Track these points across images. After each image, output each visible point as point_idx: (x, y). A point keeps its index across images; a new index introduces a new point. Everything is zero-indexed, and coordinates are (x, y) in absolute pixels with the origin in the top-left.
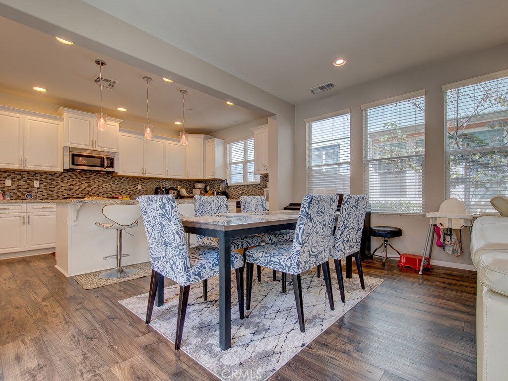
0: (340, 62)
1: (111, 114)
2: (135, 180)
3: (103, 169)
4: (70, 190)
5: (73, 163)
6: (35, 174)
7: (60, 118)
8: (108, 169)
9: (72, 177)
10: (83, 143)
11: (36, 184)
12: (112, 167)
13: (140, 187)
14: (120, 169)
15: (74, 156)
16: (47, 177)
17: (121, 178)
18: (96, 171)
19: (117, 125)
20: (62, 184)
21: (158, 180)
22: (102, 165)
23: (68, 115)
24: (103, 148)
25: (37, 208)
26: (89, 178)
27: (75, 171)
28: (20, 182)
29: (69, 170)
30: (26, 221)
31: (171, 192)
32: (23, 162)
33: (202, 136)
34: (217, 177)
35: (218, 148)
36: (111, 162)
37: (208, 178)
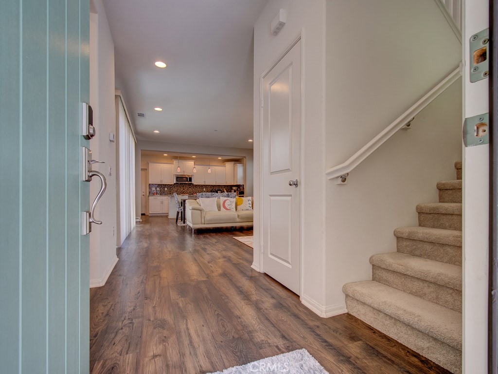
0: (250, 140)
1: (190, 159)
2: (202, 186)
3: (187, 182)
4: (177, 191)
5: (177, 181)
6: (165, 185)
7: (173, 164)
9: (177, 186)
10: (179, 172)
11: (166, 189)
12: (191, 181)
13: (204, 189)
14: (194, 182)
15: (177, 178)
16: (169, 186)
17: (196, 185)
18: (185, 184)
19: (193, 163)
20: (174, 189)
21: (214, 186)
22: (187, 181)
23: (175, 162)
24: (187, 173)
25: (165, 198)
26: (183, 186)
27: (178, 183)
28: (162, 189)
29: (176, 183)
30: (162, 203)
31: (219, 192)
32: (161, 181)
33: (233, 163)
34: (238, 184)
35: (240, 169)
36: (190, 179)
37: (236, 184)
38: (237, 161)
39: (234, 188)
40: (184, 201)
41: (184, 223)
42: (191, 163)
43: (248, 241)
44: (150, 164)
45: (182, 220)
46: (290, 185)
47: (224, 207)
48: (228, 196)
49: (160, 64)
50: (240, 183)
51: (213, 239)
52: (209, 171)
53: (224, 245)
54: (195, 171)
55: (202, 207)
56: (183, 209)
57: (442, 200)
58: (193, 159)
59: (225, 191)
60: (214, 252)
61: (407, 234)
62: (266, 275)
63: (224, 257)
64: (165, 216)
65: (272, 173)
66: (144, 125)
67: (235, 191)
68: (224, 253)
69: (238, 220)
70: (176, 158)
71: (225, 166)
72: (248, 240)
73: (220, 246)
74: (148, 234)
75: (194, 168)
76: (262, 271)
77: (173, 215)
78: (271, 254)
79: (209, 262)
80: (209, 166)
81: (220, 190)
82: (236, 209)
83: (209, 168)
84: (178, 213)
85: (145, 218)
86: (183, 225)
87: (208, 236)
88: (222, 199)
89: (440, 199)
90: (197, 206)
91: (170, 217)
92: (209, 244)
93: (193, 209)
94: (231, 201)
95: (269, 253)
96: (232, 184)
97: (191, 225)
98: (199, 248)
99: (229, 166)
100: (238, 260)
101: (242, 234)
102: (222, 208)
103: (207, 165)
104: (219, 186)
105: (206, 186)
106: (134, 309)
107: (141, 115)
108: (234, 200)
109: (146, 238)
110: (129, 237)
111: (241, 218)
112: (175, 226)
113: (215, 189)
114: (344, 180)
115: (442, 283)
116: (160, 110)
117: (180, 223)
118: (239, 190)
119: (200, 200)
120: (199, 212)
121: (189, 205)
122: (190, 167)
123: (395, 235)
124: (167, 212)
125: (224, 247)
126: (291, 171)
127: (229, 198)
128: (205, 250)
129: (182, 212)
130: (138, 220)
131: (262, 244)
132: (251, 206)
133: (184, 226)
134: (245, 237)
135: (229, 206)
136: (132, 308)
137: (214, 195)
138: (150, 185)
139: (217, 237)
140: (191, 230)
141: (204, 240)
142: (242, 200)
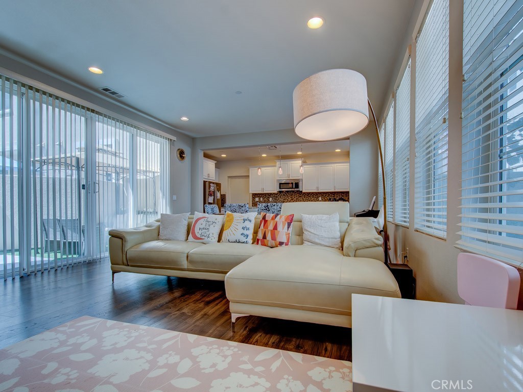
2: (317, 194)
3: (293, 190)
5: (280, 188)
6: (269, 195)
7: (275, 165)
8: (297, 189)
9: (284, 195)
13: (320, 199)
15: (280, 184)
16: (274, 195)
19: (300, 162)
20: (280, 199)
23: (278, 163)
24: (294, 177)
27: (283, 191)
28: (266, 199)
36: (297, 185)
44: (250, 169)
47: (193, 232)
58: (299, 157)
82: (220, 239)
105: (322, 194)
138: (252, 194)
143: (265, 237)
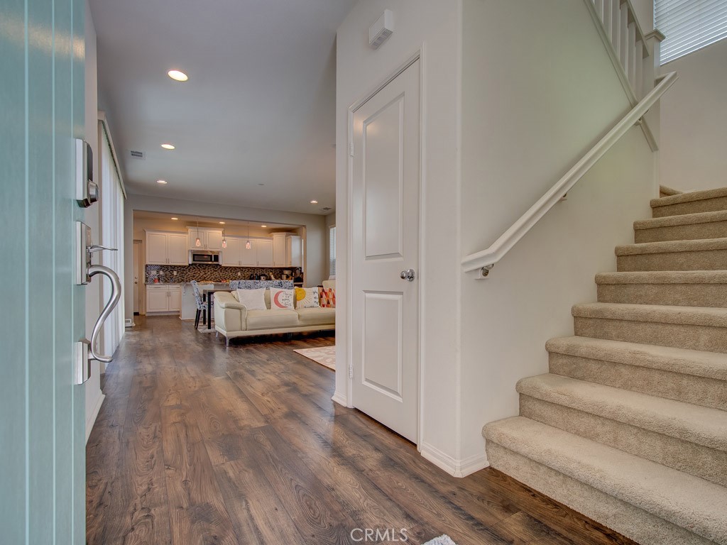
0: (314, 202)
1: (217, 226)
2: (235, 269)
3: (210, 263)
4: (194, 276)
5: (194, 260)
6: (174, 267)
7: (186, 233)
8: (215, 263)
9: (194, 269)
10: (198, 246)
11: (175, 273)
12: (217, 261)
13: (239, 274)
14: (223, 262)
15: (194, 255)
16: (181, 269)
17: (226, 268)
18: (207, 265)
19: (221, 232)
21: (254, 269)
22: (211, 261)
23: (191, 230)
24: (211, 248)
25: (174, 289)
26: (204, 269)
27: (195, 264)
28: (168, 272)
29: (192, 264)
30: (169, 295)
31: (262, 277)
32: (168, 260)
33: (285, 233)
34: (293, 266)
35: (295, 244)
36: (216, 258)
37: (288, 266)
38: (290, 231)
39: (287, 272)
40: (211, 293)
41: (209, 328)
42: (217, 233)
43: (319, 356)
44: (147, 233)
45: (204, 323)
46: (403, 277)
47: (277, 302)
48: (280, 285)
49: (178, 75)
50: (295, 264)
51: (262, 354)
52: (248, 246)
53: (282, 364)
54: (225, 245)
55: (242, 303)
56: (207, 307)
57: (601, 298)
58: (219, 226)
59: (272, 276)
60: (268, 376)
61: (564, 349)
62: (357, 411)
63: (287, 384)
64: (176, 316)
65: (368, 258)
66: (142, 170)
67: (287, 277)
68: (286, 378)
69: (299, 323)
70: (193, 224)
71: (273, 239)
72: (317, 354)
73: (275, 365)
74: (149, 348)
75: (224, 240)
76: (351, 406)
77: (188, 314)
78: (367, 380)
79: (262, 394)
80: (248, 237)
81: (264, 275)
82: (295, 306)
83: (248, 242)
84: (199, 312)
85: (140, 320)
86: (208, 330)
87: (251, 348)
88: (273, 291)
89: (599, 297)
90: (234, 303)
91: (183, 317)
92: (258, 363)
93: (228, 307)
94: (287, 293)
95: (363, 379)
96: (284, 266)
97: (224, 333)
98: (241, 371)
99: (278, 238)
100: (310, 388)
101: (305, 344)
102: (273, 305)
103: (245, 237)
104: (263, 268)
105: (241, 269)
106: (149, 489)
107: (138, 154)
108: (292, 292)
109: (148, 356)
110: (116, 355)
111: (304, 320)
112: (195, 334)
113: (255, 274)
114: (486, 273)
115: (623, 420)
116: (172, 147)
117: (203, 329)
118: (296, 276)
119: (238, 293)
120: (238, 311)
121: (220, 301)
122: (215, 239)
123: (547, 349)
124: (178, 310)
125: (282, 367)
126: (401, 256)
127: (284, 290)
128: (252, 373)
129: (204, 311)
130: (129, 325)
131: (351, 364)
132: (317, 300)
133: (209, 334)
134: (313, 349)
135: (284, 302)
136: (145, 487)
137: (258, 285)
138: (147, 266)
139: (267, 350)
140: (223, 339)
141: (248, 355)
142: (304, 293)
143: (328, 303)
